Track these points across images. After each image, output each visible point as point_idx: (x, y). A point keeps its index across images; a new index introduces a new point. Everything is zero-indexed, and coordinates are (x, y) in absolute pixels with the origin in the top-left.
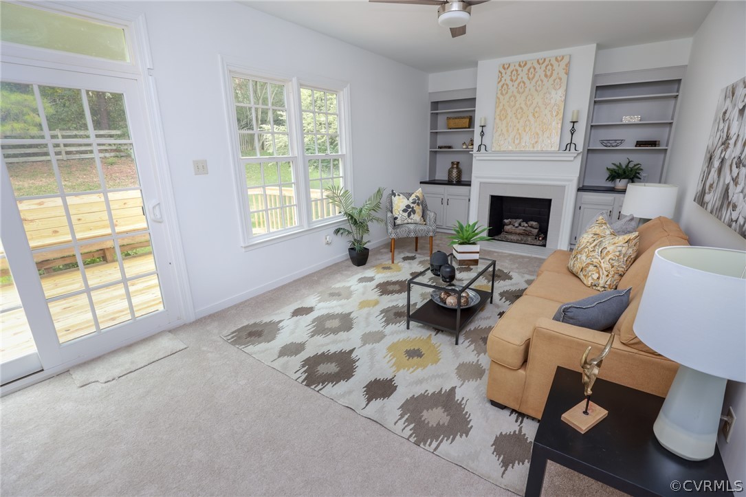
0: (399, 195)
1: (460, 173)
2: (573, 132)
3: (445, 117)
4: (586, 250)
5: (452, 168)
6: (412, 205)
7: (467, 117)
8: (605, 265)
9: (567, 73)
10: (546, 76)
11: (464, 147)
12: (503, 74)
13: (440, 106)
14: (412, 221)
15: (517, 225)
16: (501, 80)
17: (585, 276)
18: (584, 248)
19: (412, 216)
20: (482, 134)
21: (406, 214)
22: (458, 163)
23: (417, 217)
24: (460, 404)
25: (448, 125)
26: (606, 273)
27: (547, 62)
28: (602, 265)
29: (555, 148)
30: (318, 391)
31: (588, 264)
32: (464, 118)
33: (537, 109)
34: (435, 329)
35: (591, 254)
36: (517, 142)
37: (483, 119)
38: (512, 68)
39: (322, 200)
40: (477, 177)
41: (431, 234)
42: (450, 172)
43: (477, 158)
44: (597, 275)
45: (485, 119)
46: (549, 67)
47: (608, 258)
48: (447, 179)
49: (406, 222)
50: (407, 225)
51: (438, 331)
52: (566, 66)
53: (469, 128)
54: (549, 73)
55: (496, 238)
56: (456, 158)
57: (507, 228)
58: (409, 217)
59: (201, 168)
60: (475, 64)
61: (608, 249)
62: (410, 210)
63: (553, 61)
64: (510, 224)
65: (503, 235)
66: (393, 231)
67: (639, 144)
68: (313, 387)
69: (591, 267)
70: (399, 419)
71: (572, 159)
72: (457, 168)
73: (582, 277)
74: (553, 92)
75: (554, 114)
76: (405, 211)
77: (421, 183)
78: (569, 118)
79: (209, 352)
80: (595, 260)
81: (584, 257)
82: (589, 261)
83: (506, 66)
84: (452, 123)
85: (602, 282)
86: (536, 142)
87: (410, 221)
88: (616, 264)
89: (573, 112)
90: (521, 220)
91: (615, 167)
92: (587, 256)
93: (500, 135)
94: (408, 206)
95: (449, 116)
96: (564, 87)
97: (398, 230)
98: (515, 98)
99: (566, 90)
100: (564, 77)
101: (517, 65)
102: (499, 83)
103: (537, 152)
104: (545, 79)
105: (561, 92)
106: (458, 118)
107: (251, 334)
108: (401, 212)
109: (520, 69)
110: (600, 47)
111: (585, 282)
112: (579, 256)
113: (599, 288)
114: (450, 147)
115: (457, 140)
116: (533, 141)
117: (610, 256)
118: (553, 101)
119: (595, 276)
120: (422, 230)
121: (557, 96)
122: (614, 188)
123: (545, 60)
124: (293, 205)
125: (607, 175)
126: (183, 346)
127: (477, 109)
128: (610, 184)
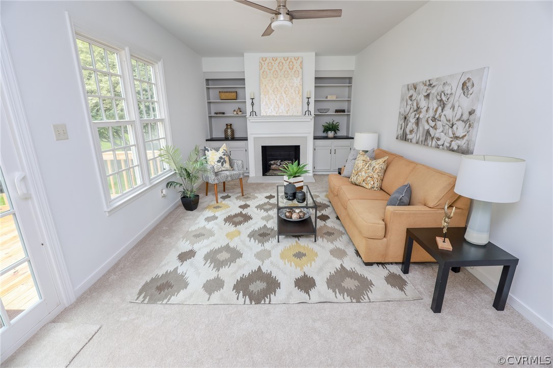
0: (211, 150)
1: (233, 131)
2: (308, 104)
3: (218, 91)
4: (364, 169)
5: (227, 128)
6: (223, 157)
7: (234, 92)
8: (376, 176)
9: (302, 68)
10: (290, 68)
11: (235, 113)
12: (263, 64)
13: (210, 82)
14: (225, 169)
15: (279, 164)
16: (262, 68)
17: (366, 184)
18: (362, 169)
19: (224, 165)
20: (253, 104)
21: (220, 164)
22: (231, 124)
23: (227, 165)
24: (354, 272)
25: (220, 97)
26: (377, 180)
27: (289, 60)
28: (374, 176)
29: (300, 114)
30: (269, 303)
31: (367, 177)
32: (232, 92)
33: (287, 89)
34: (295, 236)
35: (368, 171)
36: (276, 110)
37: (252, 94)
38: (268, 61)
39: (155, 159)
40: (251, 134)
41: (241, 176)
42: (226, 131)
43: (251, 121)
44: (373, 182)
45: (254, 94)
46: (291, 63)
47: (376, 172)
48: (224, 137)
49: (220, 170)
50: (223, 172)
51: (298, 237)
52: (301, 63)
53: (236, 100)
54: (291, 67)
55: (267, 174)
56: (229, 121)
57: (273, 167)
58: (222, 166)
59: (61, 133)
60: (242, 55)
61: (376, 167)
62: (222, 160)
63: (293, 60)
64: (274, 164)
65: (271, 171)
66: (216, 178)
67: (337, 111)
68: (263, 302)
69: (369, 179)
70: (336, 294)
71: (310, 120)
72: (231, 128)
73: (364, 184)
74: (295, 79)
75: (297, 93)
76: (219, 161)
77: (207, 140)
78: (305, 96)
79: (134, 319)
80: (370, 174)
81: (363, 174)
82: (367, 175)
83: (264, 59)
84: (224, 96)
85: (376, 185)
86: (289, 110)
87: (223, 169)
88: (380, 174)
89: (307, 92)
90: (280, 161)
91: (327, 125)
92: (366, 173)
93: (265, 105)
94: (221, 158)
95: (221, 90)
96: (300, 77)
97: (219, 177)
98: (272, 81)
99: (302, 79)
100: (300, 70)
101: (271, 59)
102: (260, 70)
103: (290, 116)
104: (289, 71)
105: (299, 79)
106: (229, 92)
107: (160, 288)
108: (216, 163)
109: (273, 62)
110: (316, 55)
111: (367, 187)
112: (360, 174)
113: (375, 189)
114: (223, 113)
115: (229, 108)
116: (287, 110)
117: (377, 171)
118: (295, 85)
119: (372, 183)
120: (235, 174)
121: (297, 81)
122: (327, 136)
123: (288, 58)
124: (136, 166)
125: (322, 129)
126: (96, 328)
127: (246, 86)
128: (325, 135)
